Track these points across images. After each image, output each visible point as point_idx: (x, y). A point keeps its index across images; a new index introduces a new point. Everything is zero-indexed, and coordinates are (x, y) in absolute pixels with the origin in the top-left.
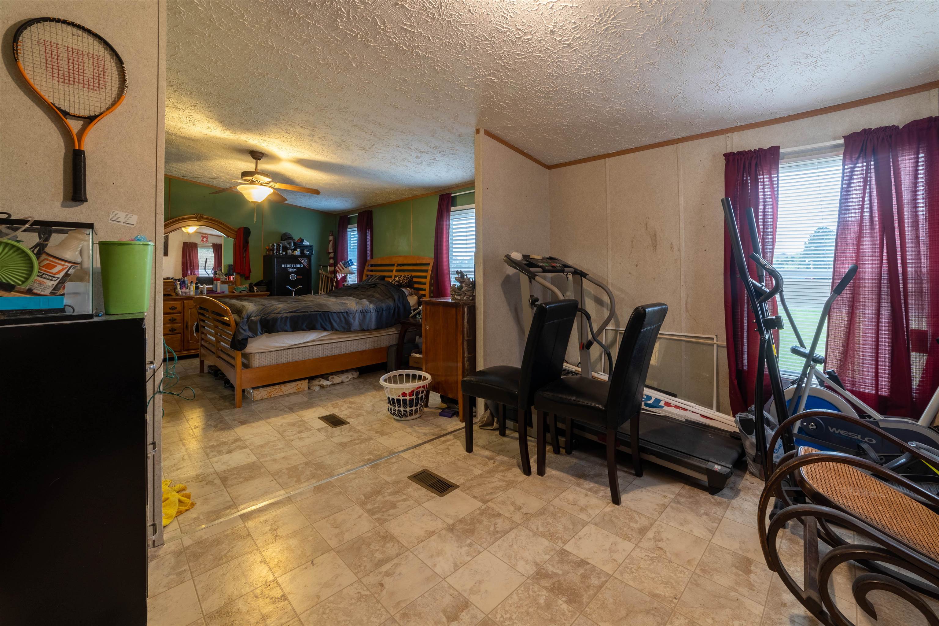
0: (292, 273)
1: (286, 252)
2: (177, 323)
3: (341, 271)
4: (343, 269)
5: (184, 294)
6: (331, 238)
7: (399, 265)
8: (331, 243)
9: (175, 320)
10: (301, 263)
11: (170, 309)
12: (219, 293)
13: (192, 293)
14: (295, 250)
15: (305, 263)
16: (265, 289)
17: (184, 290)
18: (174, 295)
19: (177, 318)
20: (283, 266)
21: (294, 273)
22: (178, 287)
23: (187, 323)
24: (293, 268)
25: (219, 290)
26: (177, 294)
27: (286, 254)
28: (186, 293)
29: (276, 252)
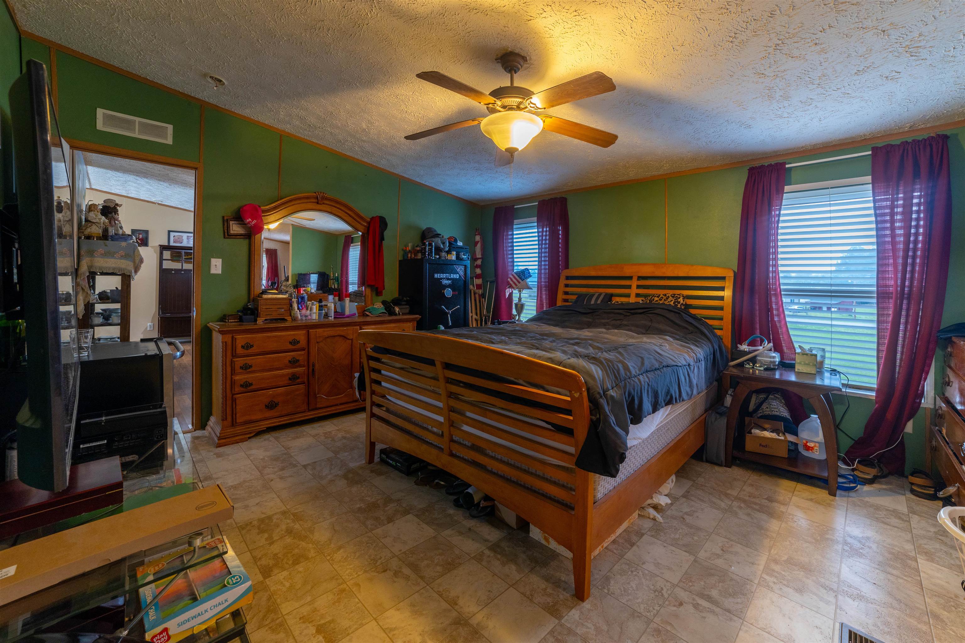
0: (446, 286)
1: (439, 255)
2: (300, 366)
3: (516, 285)
4: (519, 282)
5: (304, 318)
6: (478, 238)
7: (640, 278)
8: (479, 245)
9: (298, 361)
10: (456, 273)
11: (290, 343)
12: (348, 317)
13: (315, 317)
14: (449, 252)
15: (462, 273)
16: (407, 311)
17: (304, 311)
18: (289, 318)
19: (301, 358)
20: (436, 276)
21: (449, 286)
22: (295, 306)
23: (314, 365)
24: (448, 279)
25: (347, 312)
26: (294, 319)
27: (440, 258)
28: (306, 316)
29: (429, 255)
